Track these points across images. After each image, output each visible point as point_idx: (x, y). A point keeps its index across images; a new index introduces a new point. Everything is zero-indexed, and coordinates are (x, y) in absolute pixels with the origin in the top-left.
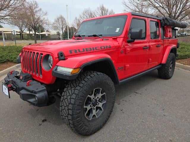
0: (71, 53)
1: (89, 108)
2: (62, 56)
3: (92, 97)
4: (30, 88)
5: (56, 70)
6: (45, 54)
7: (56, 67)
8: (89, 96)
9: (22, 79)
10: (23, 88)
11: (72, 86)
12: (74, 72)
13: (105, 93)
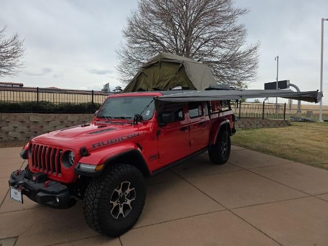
0: (94, 147)
1: (115, 204)
2: (84, 152)
3: (120, 191)
4: (50, 189)
5: (79, 167)
6: (64, 150)
7: (78, 164)
8: (116, 190)
9: (36, 180)
10: (40, 190)
11: (97, 182)
12: (98, 169)
13: (134, 189)
